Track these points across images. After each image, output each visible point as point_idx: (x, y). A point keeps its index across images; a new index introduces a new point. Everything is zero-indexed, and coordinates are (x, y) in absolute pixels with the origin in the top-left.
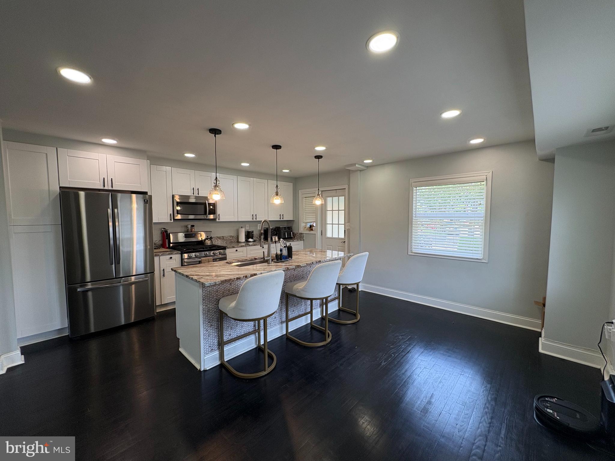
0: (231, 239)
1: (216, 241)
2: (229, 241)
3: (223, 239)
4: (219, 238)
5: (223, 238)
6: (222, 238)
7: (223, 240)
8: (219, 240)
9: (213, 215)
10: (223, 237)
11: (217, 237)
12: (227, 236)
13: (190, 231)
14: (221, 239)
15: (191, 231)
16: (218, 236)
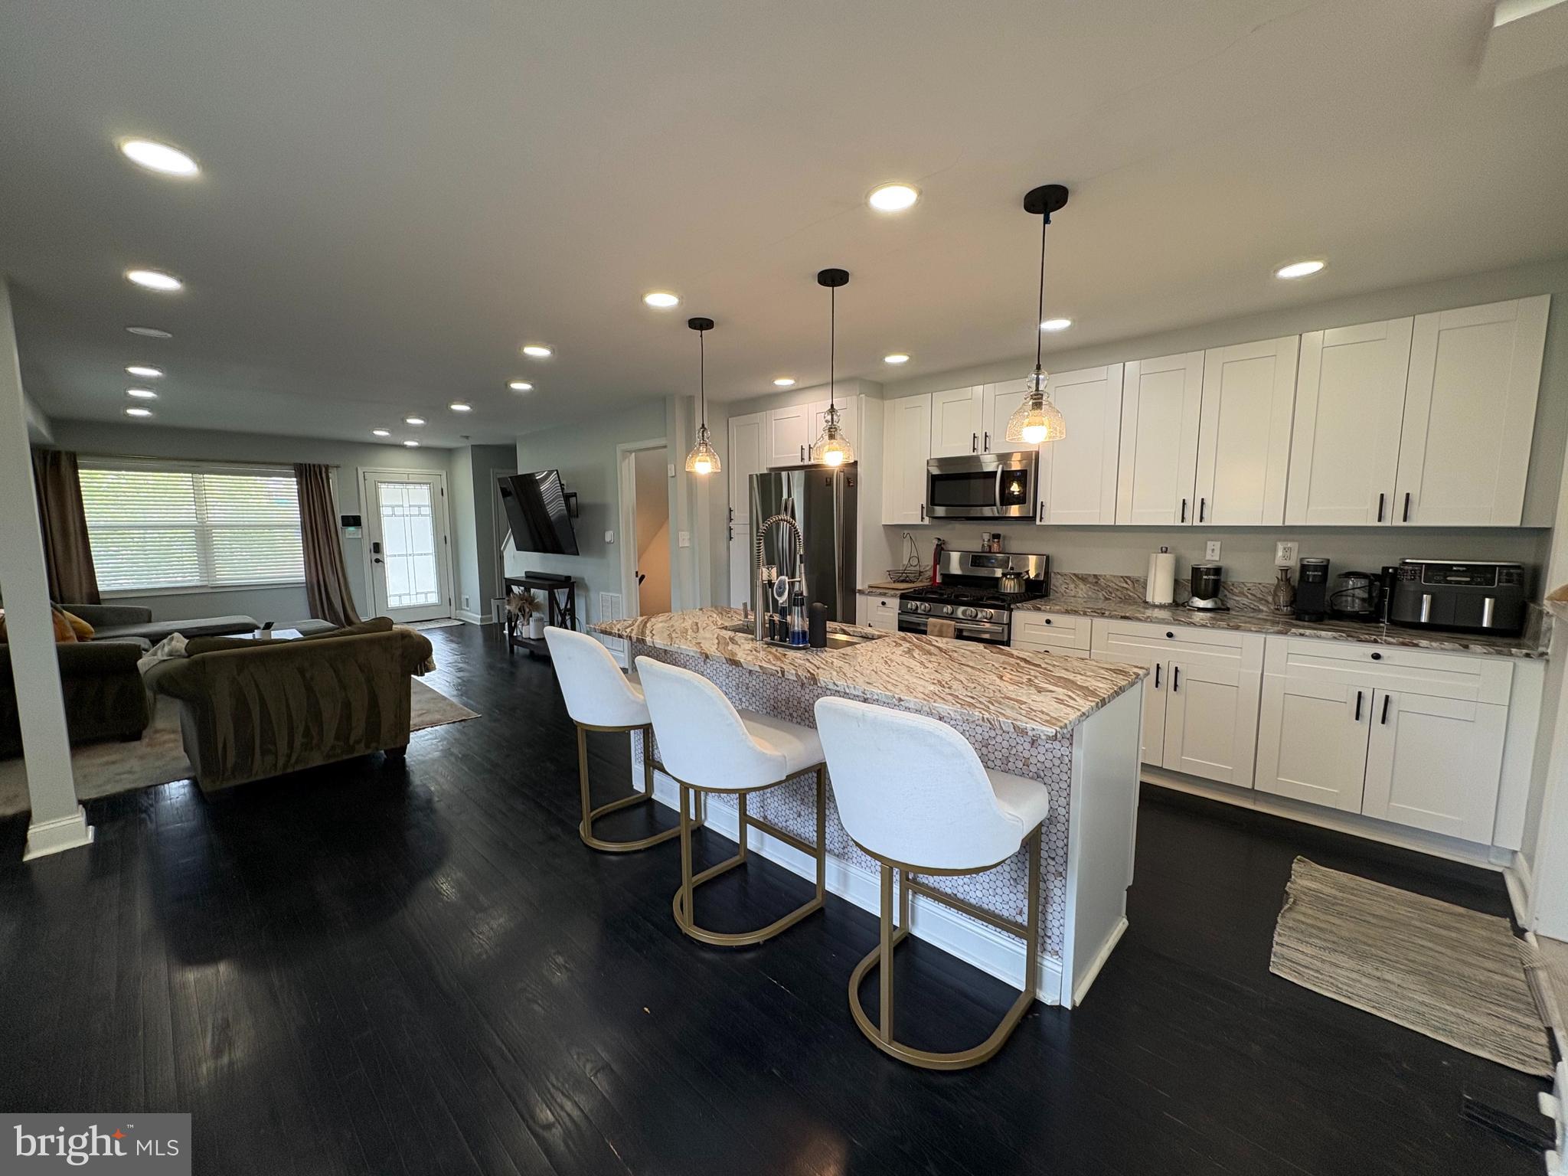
0: (1127, 589)
1: (1072, 586)
2: (1118, 593)
3: (1097, 582)
4: (1083, 579)
5: (1094, 580)
6: (1091, 579)
7: (1096, 588)
8: (1082, 586)
9: (1017, 506)
10: (1095, 576)
11: (1074, 574)
12: (1114, 576)
13: (988, 550)
14: (1091, 583)
15: (990, 550)
16: (1076, 572)
